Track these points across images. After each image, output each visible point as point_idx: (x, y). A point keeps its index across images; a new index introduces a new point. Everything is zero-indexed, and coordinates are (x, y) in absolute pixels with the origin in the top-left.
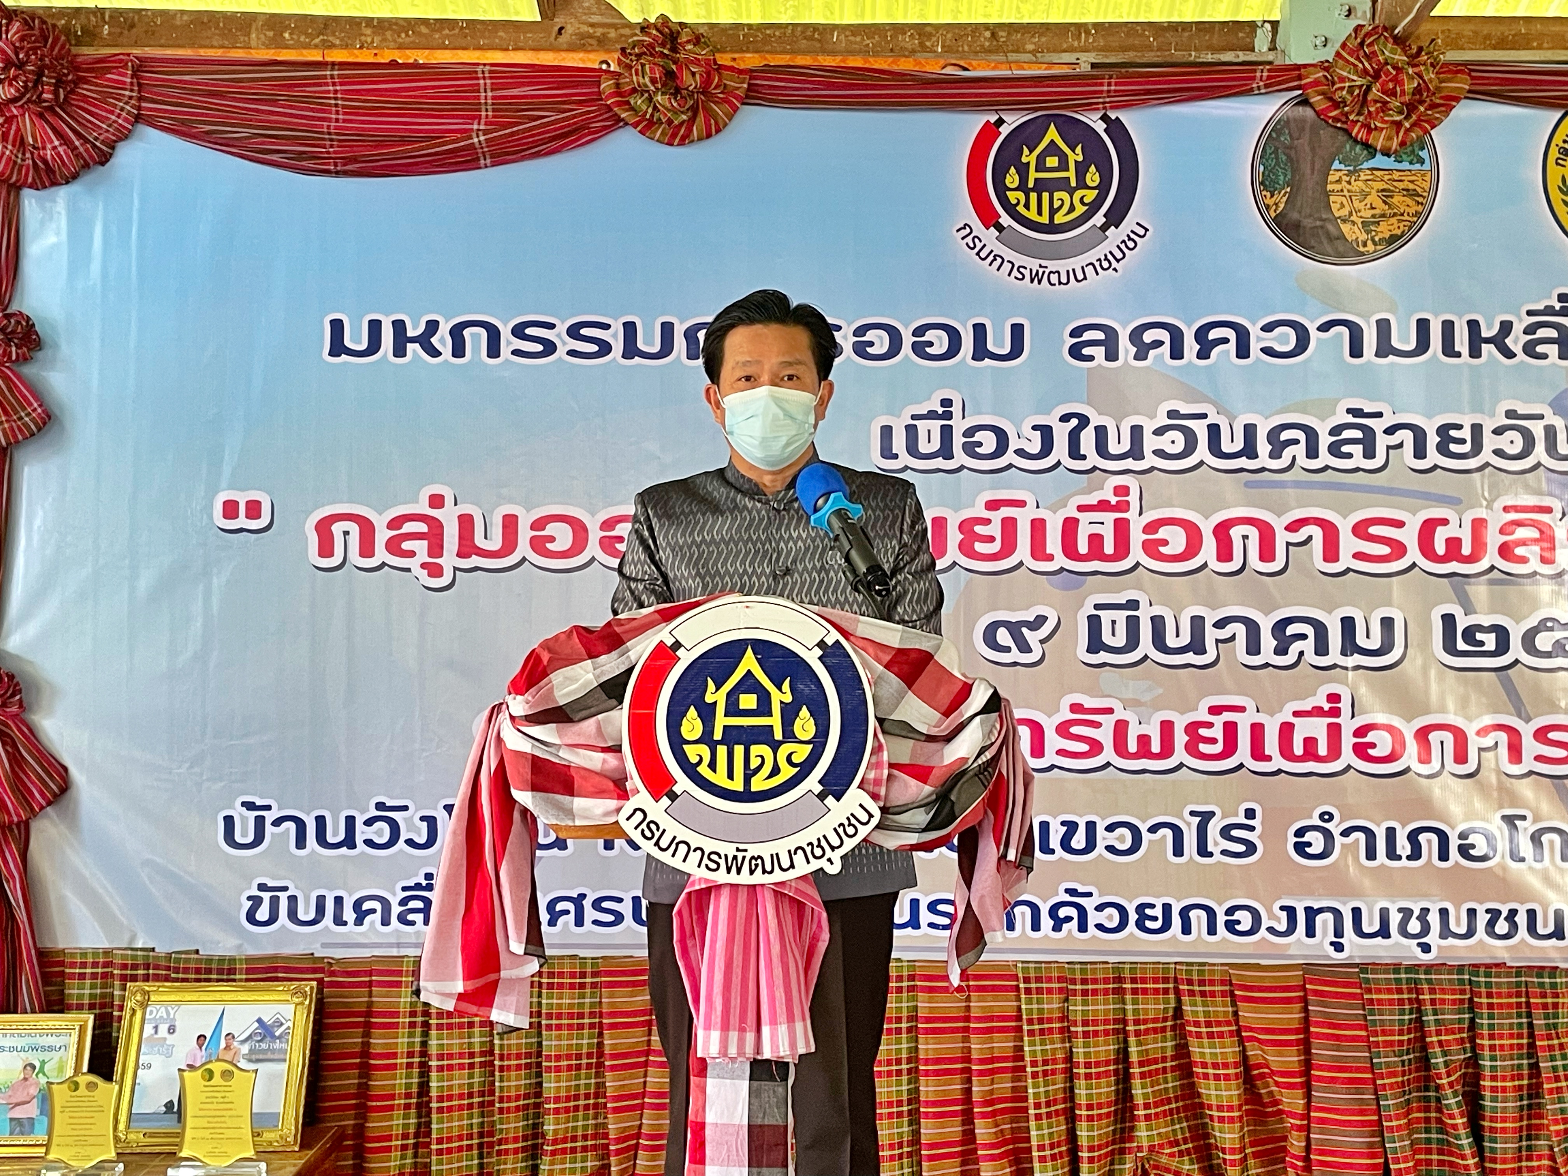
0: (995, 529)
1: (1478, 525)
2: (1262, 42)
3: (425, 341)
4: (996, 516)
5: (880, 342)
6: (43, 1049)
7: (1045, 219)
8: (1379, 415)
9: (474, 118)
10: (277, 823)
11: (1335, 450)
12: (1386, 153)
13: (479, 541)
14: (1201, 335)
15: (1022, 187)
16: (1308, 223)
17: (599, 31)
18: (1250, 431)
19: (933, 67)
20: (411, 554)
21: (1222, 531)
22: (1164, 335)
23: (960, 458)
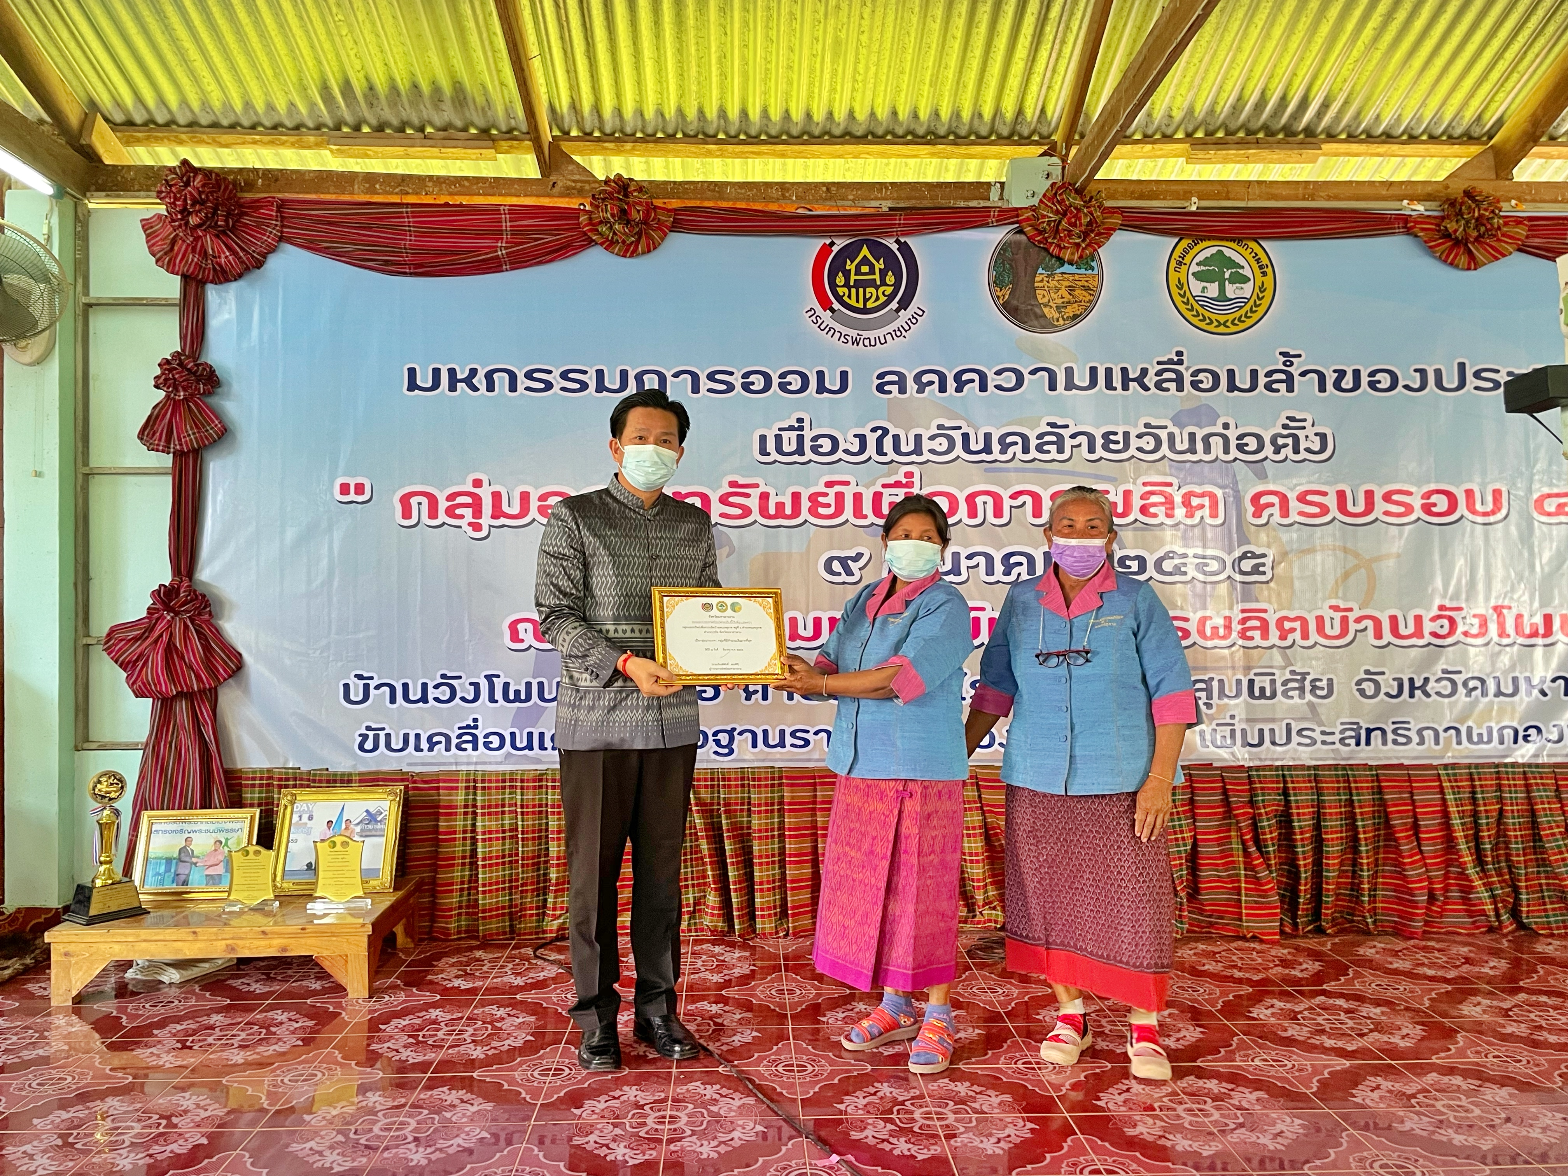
0: (831, 499)
1: (1127, 494)
2: (994, 195)
3: (468, 381)
4: (832, 491)
5: (758, 382)
6: (227, 831)
7: (861, 305)
8: (1067, 426)
9: (497, 240)
10: (377, 687)
11: (1039, 448)
12: (1071, 263)
13: (505, 508)
14: (957, 377)
15: (847, 285)
16: (1022, 307)
17: (579, 185)
18: (988, 437)
19: (790, 208)
20: (462, 517)
21: (971, 499)
22: (935, 378)
23: (809, 455)
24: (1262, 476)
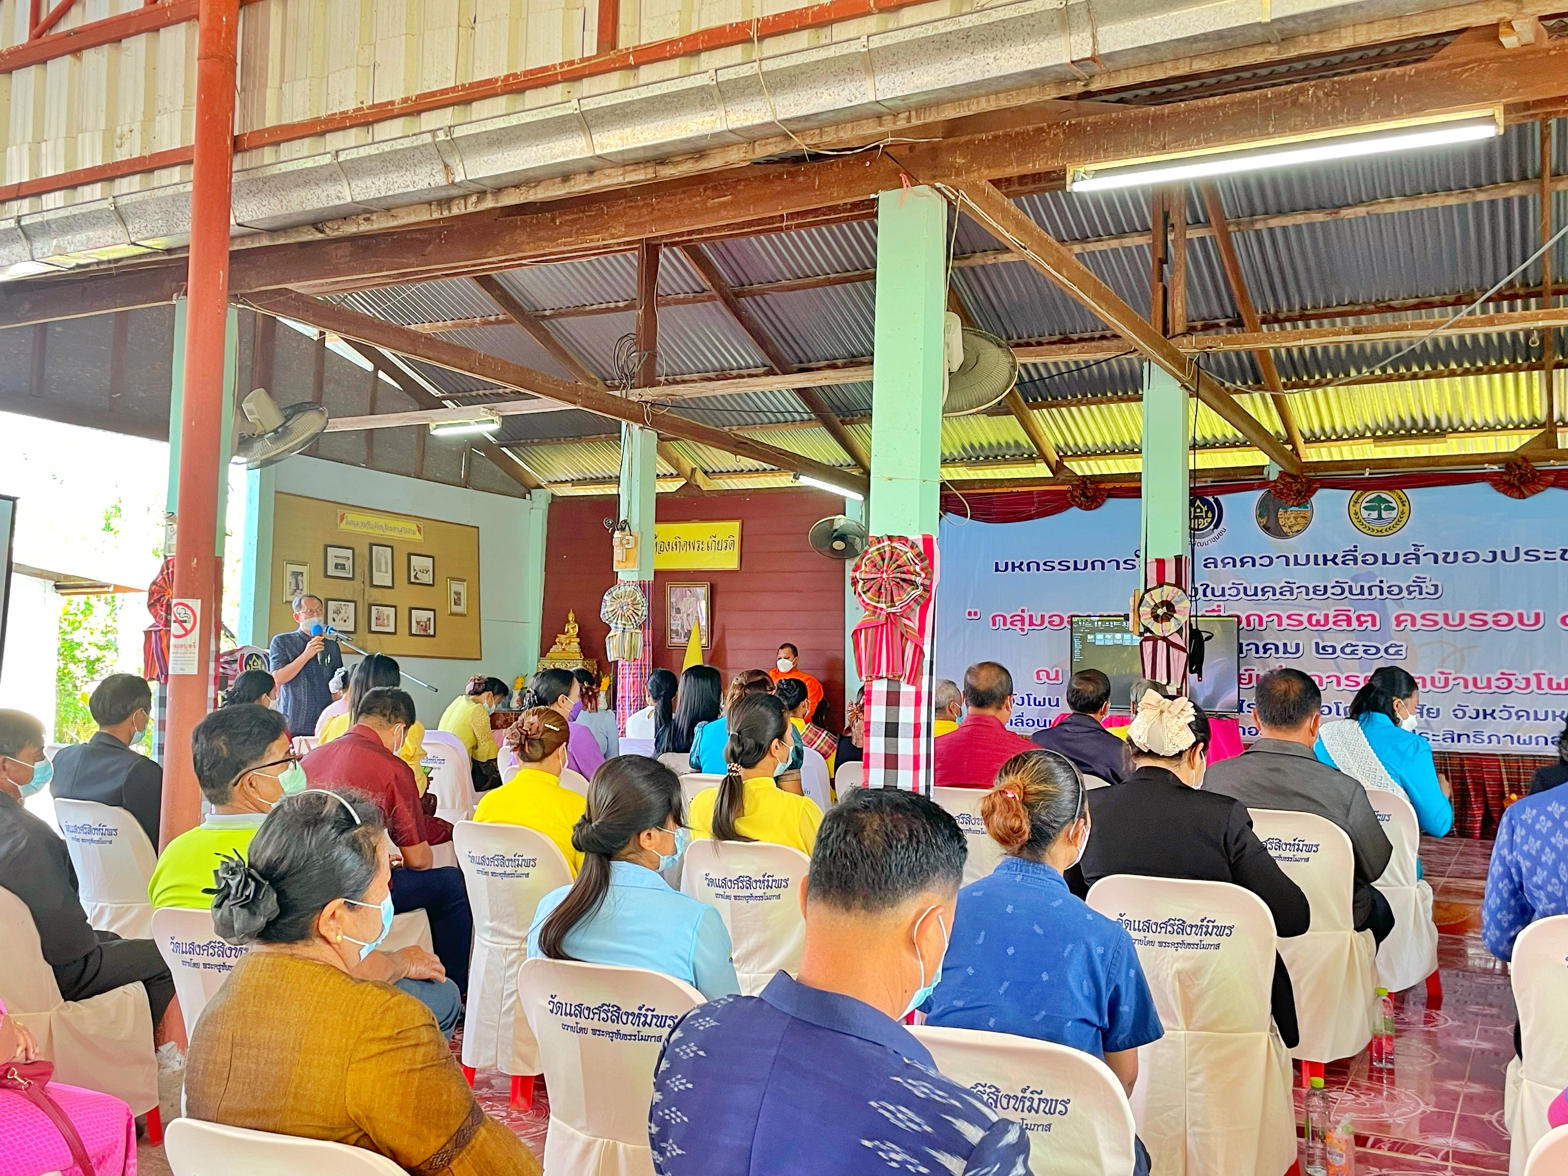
1: (1326, 615)
2: (1265, 472)
3: (1020, 567)
8: (1295, 583)
9: (1033, 506)
11: (1281, 593)
12: (1296, 506)
13: (1034, 622)
14: (1241, 560)
16: (1272, 527)
17: (1069, 479)
18: (1256, 588)
20: (1016, 625)
21: (1248, 618)
22: (1231, 561)
24: (1402, 606)
